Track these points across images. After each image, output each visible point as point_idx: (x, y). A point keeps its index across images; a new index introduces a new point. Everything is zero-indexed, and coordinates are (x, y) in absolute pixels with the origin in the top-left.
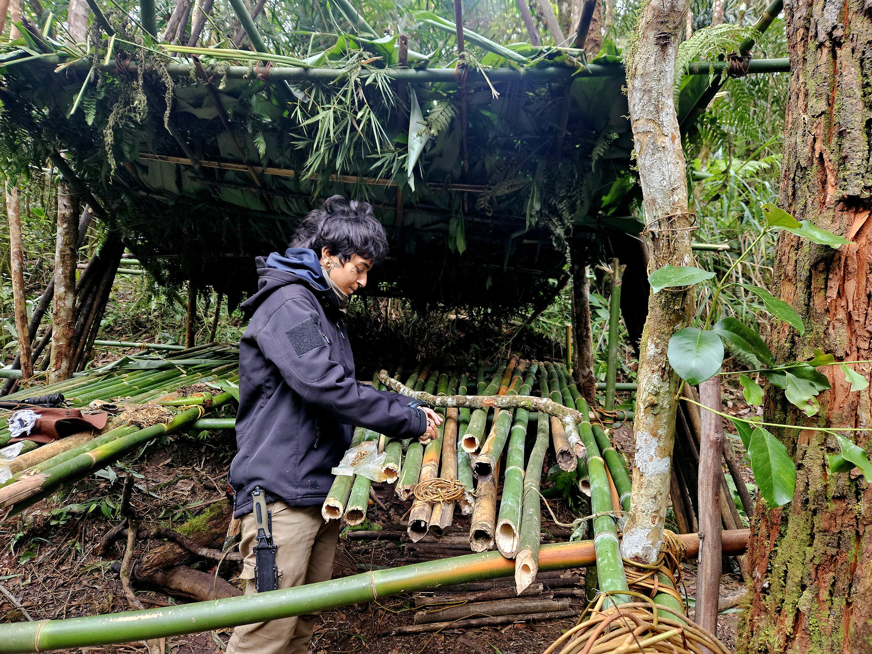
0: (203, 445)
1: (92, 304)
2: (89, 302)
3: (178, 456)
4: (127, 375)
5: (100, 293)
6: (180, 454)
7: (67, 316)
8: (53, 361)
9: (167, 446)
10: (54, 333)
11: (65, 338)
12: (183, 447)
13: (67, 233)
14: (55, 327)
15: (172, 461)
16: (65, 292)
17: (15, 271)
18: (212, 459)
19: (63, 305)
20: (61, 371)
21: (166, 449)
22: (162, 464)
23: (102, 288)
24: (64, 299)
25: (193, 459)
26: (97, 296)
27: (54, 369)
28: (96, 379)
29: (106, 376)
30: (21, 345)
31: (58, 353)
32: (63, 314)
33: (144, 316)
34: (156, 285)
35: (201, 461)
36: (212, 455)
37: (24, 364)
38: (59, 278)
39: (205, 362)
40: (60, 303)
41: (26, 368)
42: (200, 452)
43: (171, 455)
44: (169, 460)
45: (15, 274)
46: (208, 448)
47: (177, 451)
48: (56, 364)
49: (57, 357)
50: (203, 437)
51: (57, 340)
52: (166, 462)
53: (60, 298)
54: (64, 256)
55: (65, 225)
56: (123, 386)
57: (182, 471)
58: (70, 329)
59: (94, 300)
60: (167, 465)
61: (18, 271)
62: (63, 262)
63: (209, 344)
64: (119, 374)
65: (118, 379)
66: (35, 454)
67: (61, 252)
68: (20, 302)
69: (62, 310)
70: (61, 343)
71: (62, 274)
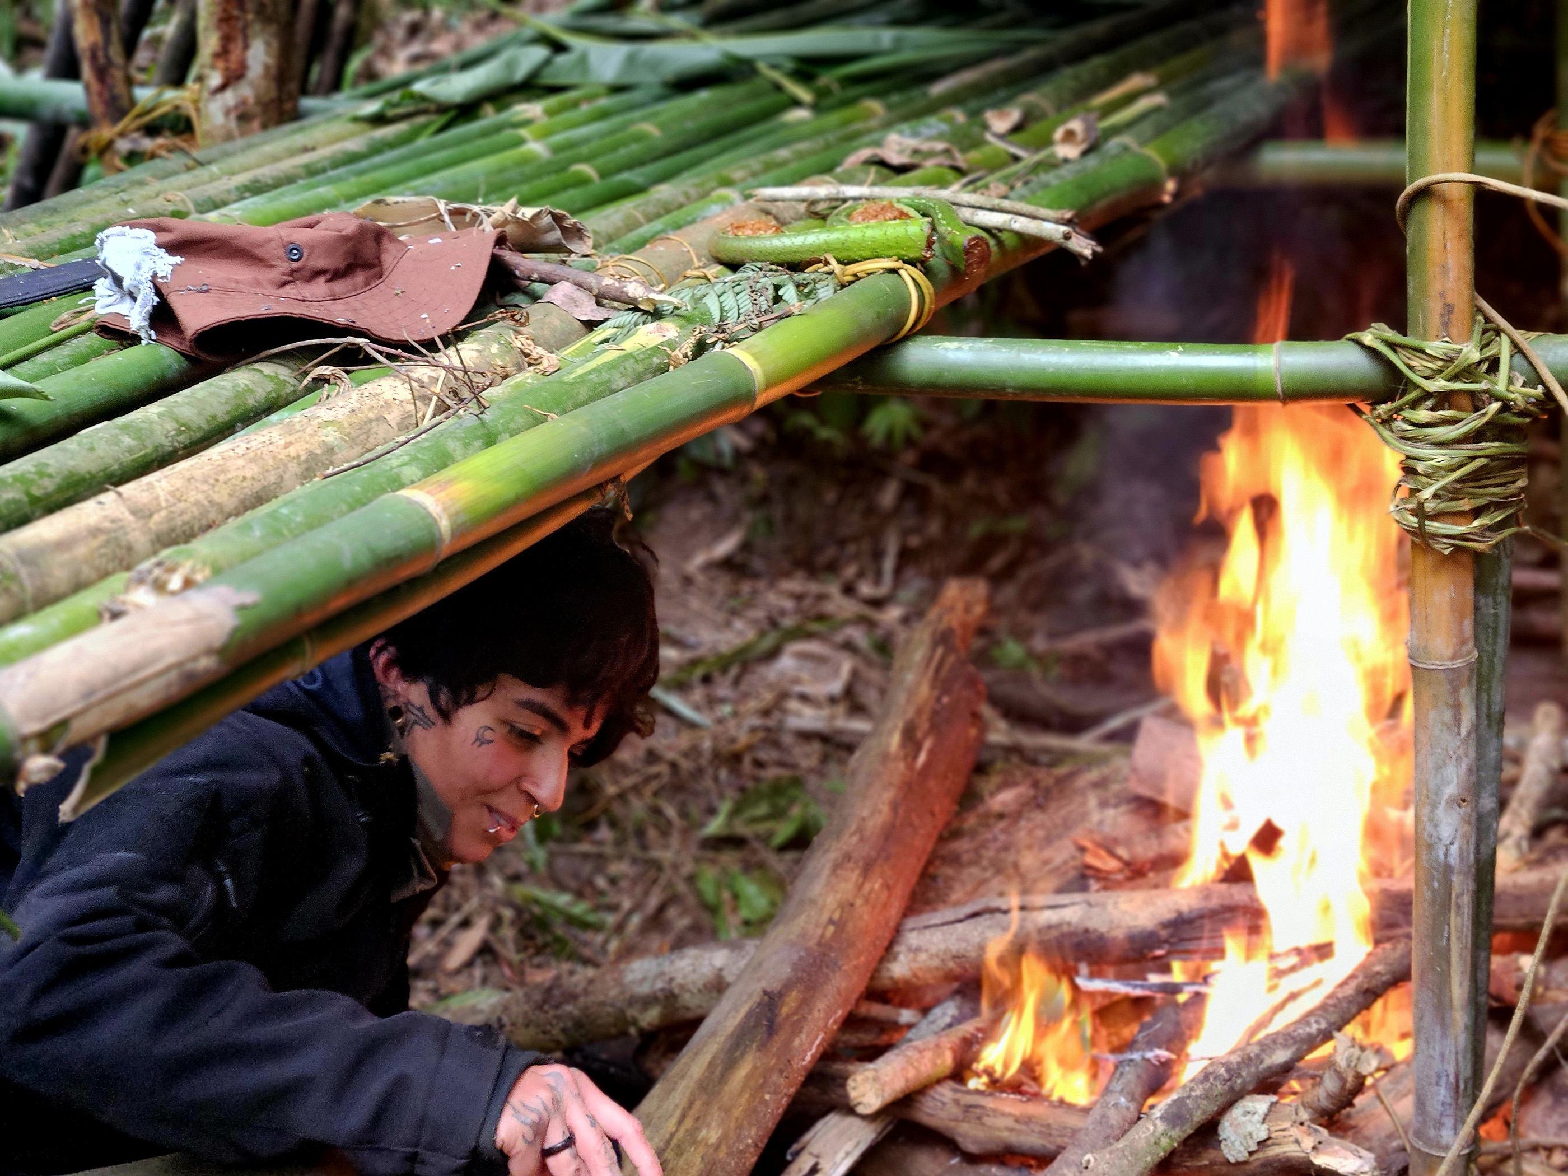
4: (534, 110)
8: (209, 42)
9: (723, 472)
15: (746, 547)
20: (246, 91)
21: (718, 488)
22: (700, 559)
25: (842, 543)
27: (215, 79)
28: (404, 126)
35: (878, 555)
36: (933, 529)
37: (94, 57)
41: (101, 73)
44: (731, 543)
46: (910, 491)
48: (223, 53)
49: (225, 19)
50: (890, 436)
52: (720, 550)
56: (525, 161)
60: (727, 563)
65: (499, 128)
66: (179, 483)
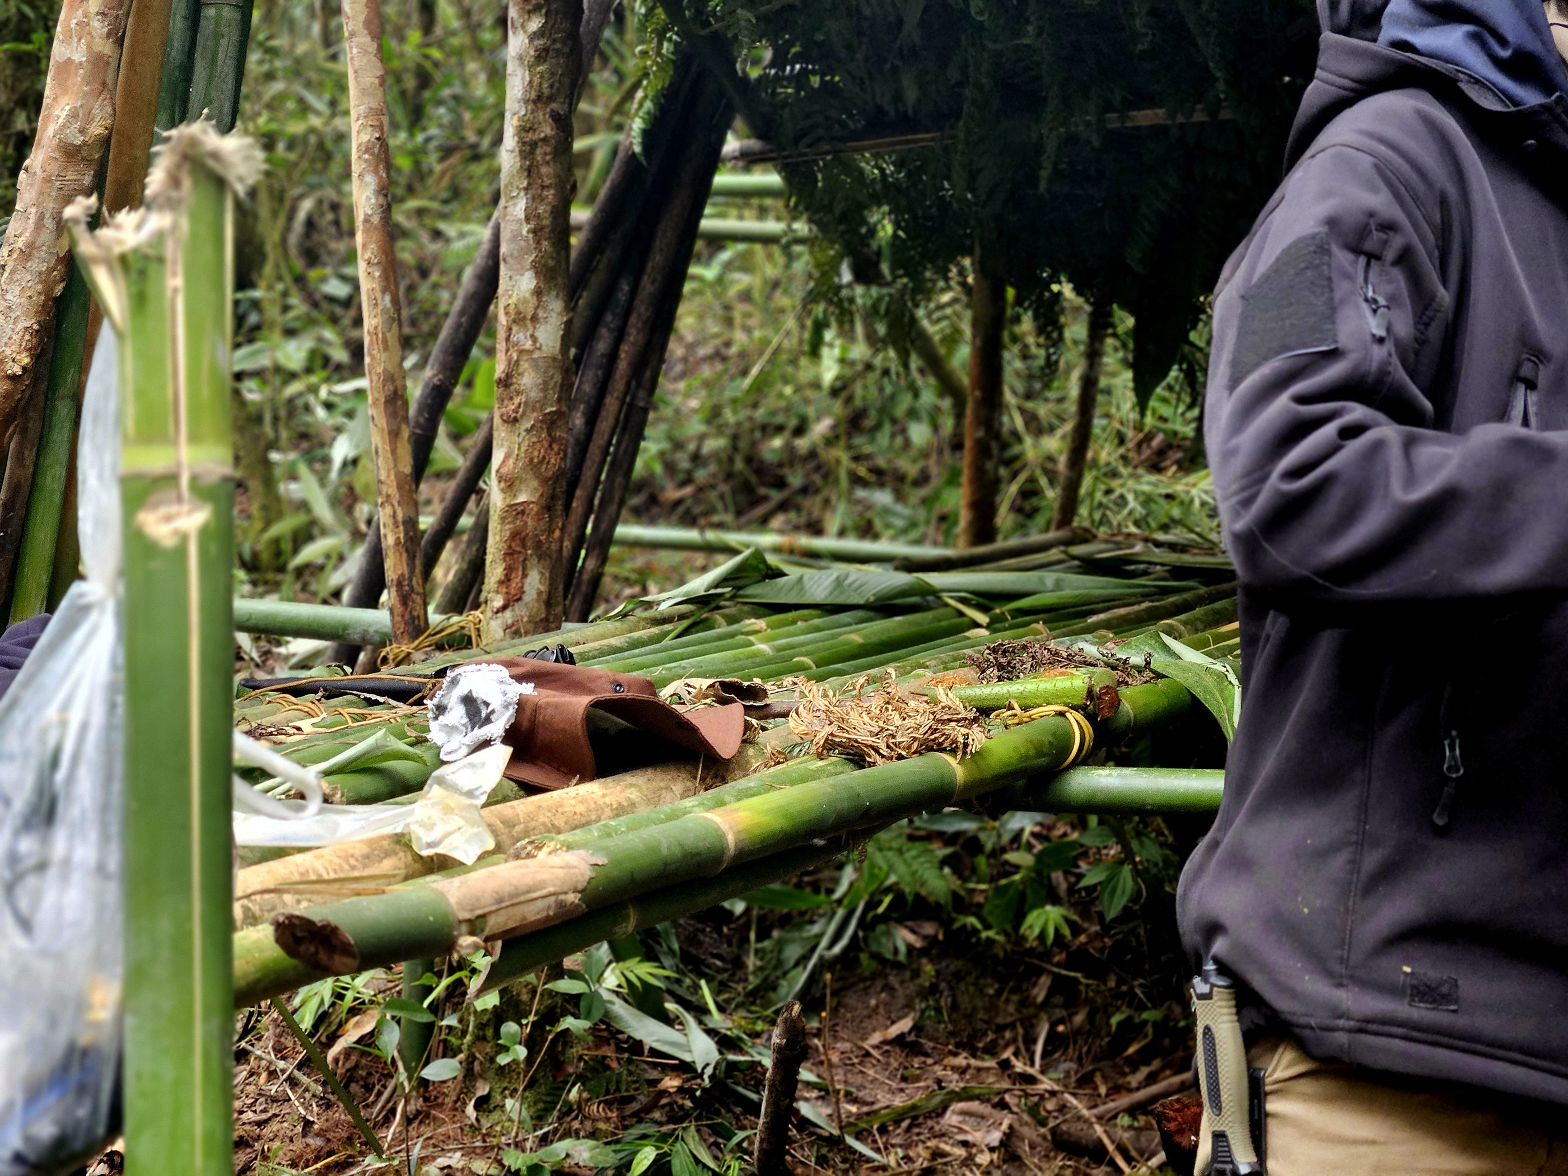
0: (1040, 972)
1: (612, 357)
2: (602, 346)
3: (938, 1010)
4: (761, 624)
5: (642, 310)
6: (945, 1001)
7: (545, 387)
8: (494, 571)
9: (897, 965)
10: (498, 457)
11: (538, 475)
12: (959, 976)
13: (542, 55)
14: (501, 433)
15: (916, 1028)
16: (538, 293)
17: (367, 220)
18: (1077, 1032)
19: (528, 345)
20: (519, 612)
21: (893, 980)
22: (876, 1038)
23: (648, 287)
24: (534, 319)
25: (1000, 1029)
26: (633, 319)
27: (498, 602)
28: (655, 630)
29: (685, 623)
30: (388, 510)
31: (514, 535)
32: (528, 380)
33: (777, 442)
34: (846, 276)
35: (1030, 1041)
36: (1079, 1019)
37: (399, 584)
38: (515, 237)
39: (1058, 586)
40: (520, 336)
41: (405, 599)
42: (1025, 1003)
43: (909, 1006)
44: (905, 1025)
45: (366, 231)
46: (1061, 986)
47: (933, 989)
48: (506, 581)
49: (510, 554)
50: (1042, 936)
51: (510, 484)
52: (894, 1031)
53: (518, 318)
54: (534, 145)
55: (535, 24)
56: (755, 655)
57: (962, 1071)
58: (553, 440)
59: (620, 336)
60: (900, 1040)
61: (376, 220)
62: (530, 171)
63: (1052, 535)
64: (732, 620)
65: (732, 635)
66: (532, 808)
67: (523, 129)
68: (385, 341)
69: (525, 365)
70: (522, 498)
71: (527, 219)
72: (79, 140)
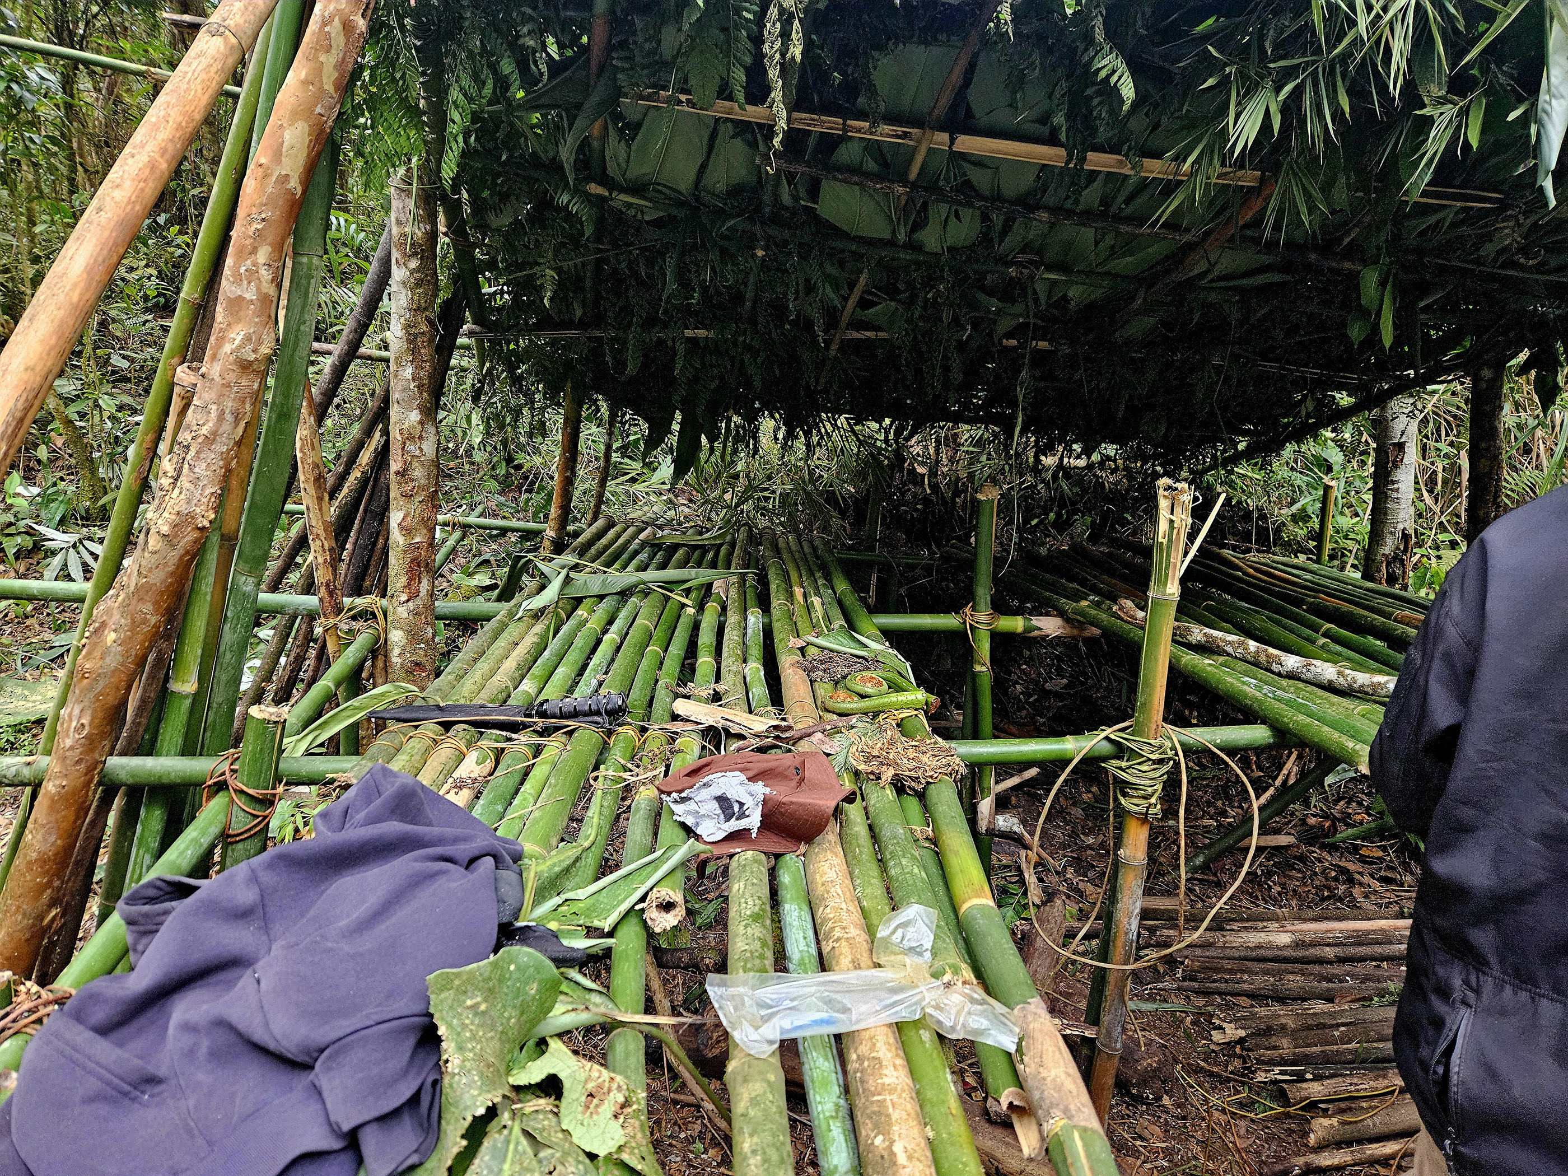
4: (584, 613)
7: (429, 477)
8: (399, 580)
11: (425, 526)
13: (419, 284)
16: (422, 423)
19: (418, 453)
20: (419, 602)
24: (420, 438)
27: (404, 597)
28: (540, 626)
30: (318, 543)
31: (413, 560)
32: (418, 473)
37: (328, 585)
38: (405, 389)
39: (697, 576)
40: (410, 447)
41: (331, 593)
48: (407, 586)
49: (407, 570)
51: (410, 533)
53: (411, 438)
54: (416, 336)
55: (414, 264)
58: (433, 507)
62: (414, 351)
67: (408, 327)
68: (313, 445)
69: (415, 464)
70: (417, 540)
71: (414, 380)
72: (252, 357)
